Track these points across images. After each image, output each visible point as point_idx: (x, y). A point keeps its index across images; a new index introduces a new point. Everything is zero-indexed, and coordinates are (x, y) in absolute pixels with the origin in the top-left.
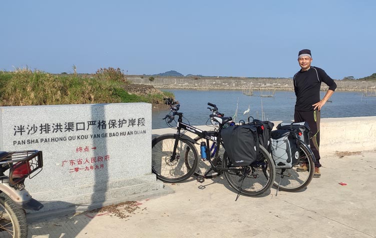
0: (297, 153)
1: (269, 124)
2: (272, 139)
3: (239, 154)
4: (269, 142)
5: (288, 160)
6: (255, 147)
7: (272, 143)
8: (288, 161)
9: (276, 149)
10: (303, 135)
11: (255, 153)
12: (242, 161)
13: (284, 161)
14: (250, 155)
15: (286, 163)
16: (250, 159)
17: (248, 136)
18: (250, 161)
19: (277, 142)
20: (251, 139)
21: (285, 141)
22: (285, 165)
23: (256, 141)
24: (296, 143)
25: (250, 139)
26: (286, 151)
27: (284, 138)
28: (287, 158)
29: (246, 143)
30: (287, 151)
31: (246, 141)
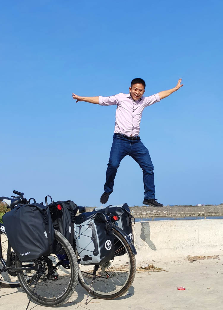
0: (108, 242)
1: (71, 203)
2: (75, 225)
3: (25, 244)
4: (70, 228)
5: (94, 251)
6: (45, 233)
7: (75, 229)
8: (95, 253)
9: (79, 237)
10: (120, 220)
11: (46, 242)
12: (28, 253)
13: (90, 254)
14: (38, 244)
15: (93, 257)
16: (38, 249)
17: (34, 217)
18: (38, 252)
19: (80, 227)
20: (39, 222)
21: (90, 225)
22: (91, 259)
23: (47, 224)
24: (105, 228)
25: (37, 221)
26: (92, 239)
27: (88, 221)
28: (93, 248)
29: (30, 227)
30: (94, 240)
31: (31, 223)
